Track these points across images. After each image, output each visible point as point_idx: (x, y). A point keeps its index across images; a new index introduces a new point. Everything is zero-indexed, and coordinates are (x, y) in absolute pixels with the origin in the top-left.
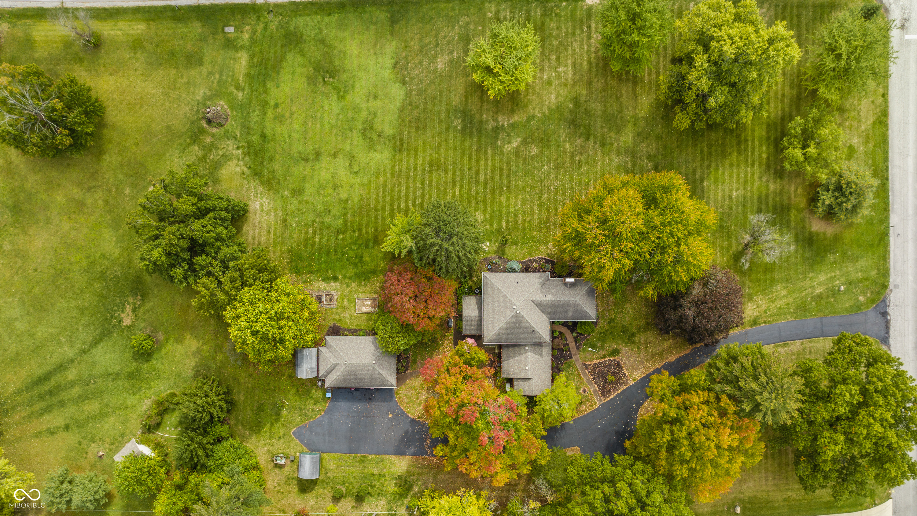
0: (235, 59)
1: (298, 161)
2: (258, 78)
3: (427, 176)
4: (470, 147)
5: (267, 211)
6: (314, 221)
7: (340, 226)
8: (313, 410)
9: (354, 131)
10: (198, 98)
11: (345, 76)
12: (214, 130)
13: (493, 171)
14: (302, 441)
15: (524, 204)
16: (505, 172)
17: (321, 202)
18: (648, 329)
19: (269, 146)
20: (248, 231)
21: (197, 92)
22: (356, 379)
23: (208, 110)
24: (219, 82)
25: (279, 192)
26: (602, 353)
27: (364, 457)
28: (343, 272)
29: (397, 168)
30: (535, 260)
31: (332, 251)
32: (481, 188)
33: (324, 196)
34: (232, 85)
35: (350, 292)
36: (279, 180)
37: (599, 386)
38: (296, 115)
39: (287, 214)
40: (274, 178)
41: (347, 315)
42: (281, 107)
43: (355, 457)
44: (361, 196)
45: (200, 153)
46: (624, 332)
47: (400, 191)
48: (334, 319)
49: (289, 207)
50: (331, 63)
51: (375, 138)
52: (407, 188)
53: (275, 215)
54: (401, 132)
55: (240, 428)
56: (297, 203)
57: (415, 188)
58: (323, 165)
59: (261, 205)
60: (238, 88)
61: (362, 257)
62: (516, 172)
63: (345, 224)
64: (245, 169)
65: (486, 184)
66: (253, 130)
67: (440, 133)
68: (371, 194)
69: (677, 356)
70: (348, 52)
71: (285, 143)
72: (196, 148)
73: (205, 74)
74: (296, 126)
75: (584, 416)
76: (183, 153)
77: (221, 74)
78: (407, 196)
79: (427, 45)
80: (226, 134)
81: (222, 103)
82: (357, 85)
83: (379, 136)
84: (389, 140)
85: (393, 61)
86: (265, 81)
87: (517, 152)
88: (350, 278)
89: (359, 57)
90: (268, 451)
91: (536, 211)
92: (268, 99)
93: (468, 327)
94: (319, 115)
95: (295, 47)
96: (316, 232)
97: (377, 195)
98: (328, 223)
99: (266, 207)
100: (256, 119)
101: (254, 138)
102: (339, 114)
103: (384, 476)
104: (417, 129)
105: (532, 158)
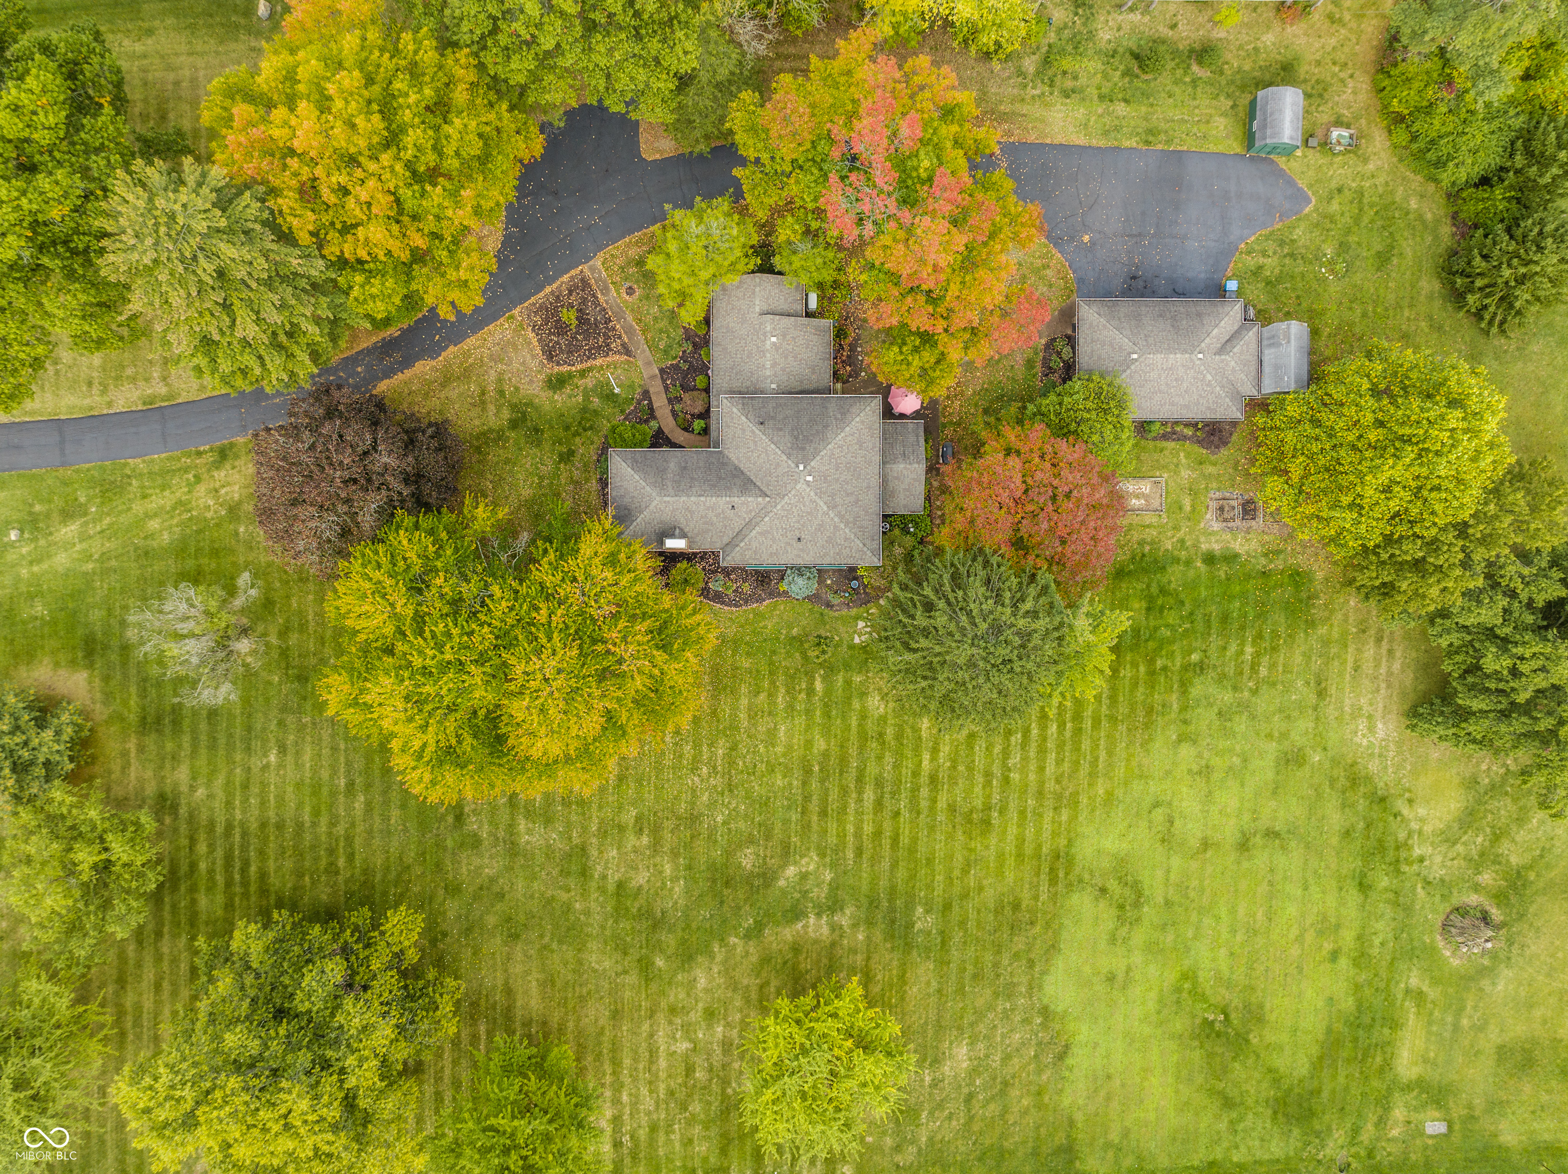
0: (1425, 1061)
1: (1289, 832)
2: (1373, 1019)
3: (996, 798)
4: (894, 865)
5: (1360, 716)
6: (1255, 692)
7: (1196, 680)
8: (1264, 254)
9: (1160, 900)
10: (1509, 973)
11: (1178, 1026)
12: (1473, 899)
13: (843, 810)
14: (1291, 182)
15: (772, 733)
16: (814, 807)
17: (1239, 737)
18: (478, 438)
19: (1353, 864)
20: (1403, 671)
21: (1511, 987)
22: (1174, 318)
23: (1489, 945)
24: (1461, 1010)
25: (1333, 760)
26: (589, 382)
27: (1148, 143)
28: (1191, 574)
29: (1064, 817)
30: (746, 602)
31: (1215, 624)
32: (872, 769)
33: (1231, 751)
34: (1433, 1002)
35: (1176, 528)
36: (1332, 787)
37: (597, 303)
38: (1292, 936)
39: (1315, 709)
40: (1344, 792)
41: (1185, 473)
42: (1324, 952)
43: (1169, 142)
44: (1147, 751)
45: (1505, 847)
46: (537, 430)
47: (1059, 762)
48: (1215, 464)
49: (1311, 725)
50: (1210, 1055)
51: (1113, 885)
52: (1042, 769)
53: (1342, 709)
54: (1054, 897)
55: (1429, 216)
56: (1293, 734)
57: (1023, 770)
58: (1233, 821)
59: (1371, 729)
60: (1419, 996)
61: (1148, 609)
62: (789, 808)
63: (1184, 686)
64: (1405, 811)
65: (860, 780)
66: (1388, 901)
67: (965, 896)
68: (1124, 755)
69: (408, 373)
70: (1170, 1080)
71: (1315, 872)
72: (1514, 860)
73: (1492, 1027)
74: (1292, 910)
75: (630, 232)
76: (1543, 849)
77: (1456, 1027)
78: (1042, 751)
79: (993, 1098)
80: (1446, 892)
81: (1455, 962)
82: (1152, 1006)
83: (1103, 890)
84: (1081, 881)
85: (1070, 1061)
86: (1360, 1012)
87: (786, 852)
88: (1177, 560)
89: (1146, 1070)
90: (1366, 161)
91: (742, 715)
92: (1352, 972)
93: (912, 438)
94: (1240, 937)
95: (1290, 1090)
96: (1252, 668)
97: (1110, 753)
98: (1225, 687)
99: (1362, 725)
100: (1380, 926)
101: (1384, 882)
102: (1195, 938)
103: (1101, 98)
104: (1016, 907)
105: (751, 841)
